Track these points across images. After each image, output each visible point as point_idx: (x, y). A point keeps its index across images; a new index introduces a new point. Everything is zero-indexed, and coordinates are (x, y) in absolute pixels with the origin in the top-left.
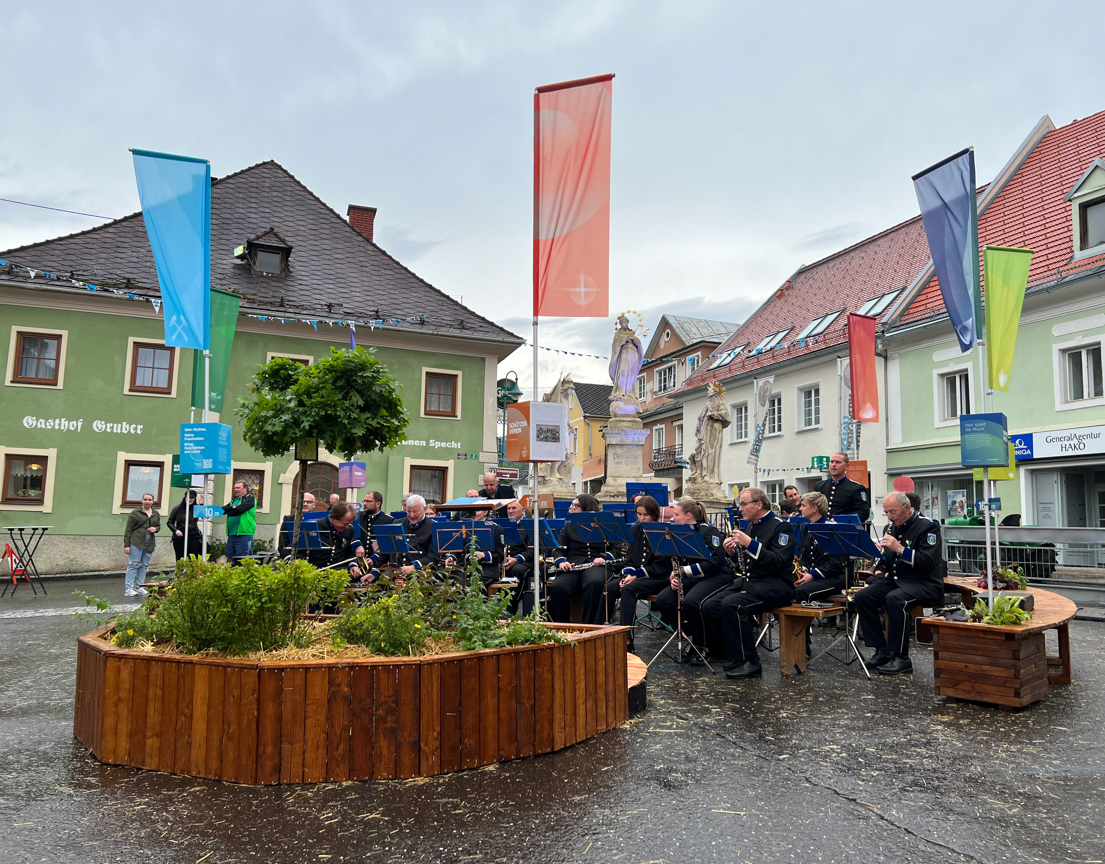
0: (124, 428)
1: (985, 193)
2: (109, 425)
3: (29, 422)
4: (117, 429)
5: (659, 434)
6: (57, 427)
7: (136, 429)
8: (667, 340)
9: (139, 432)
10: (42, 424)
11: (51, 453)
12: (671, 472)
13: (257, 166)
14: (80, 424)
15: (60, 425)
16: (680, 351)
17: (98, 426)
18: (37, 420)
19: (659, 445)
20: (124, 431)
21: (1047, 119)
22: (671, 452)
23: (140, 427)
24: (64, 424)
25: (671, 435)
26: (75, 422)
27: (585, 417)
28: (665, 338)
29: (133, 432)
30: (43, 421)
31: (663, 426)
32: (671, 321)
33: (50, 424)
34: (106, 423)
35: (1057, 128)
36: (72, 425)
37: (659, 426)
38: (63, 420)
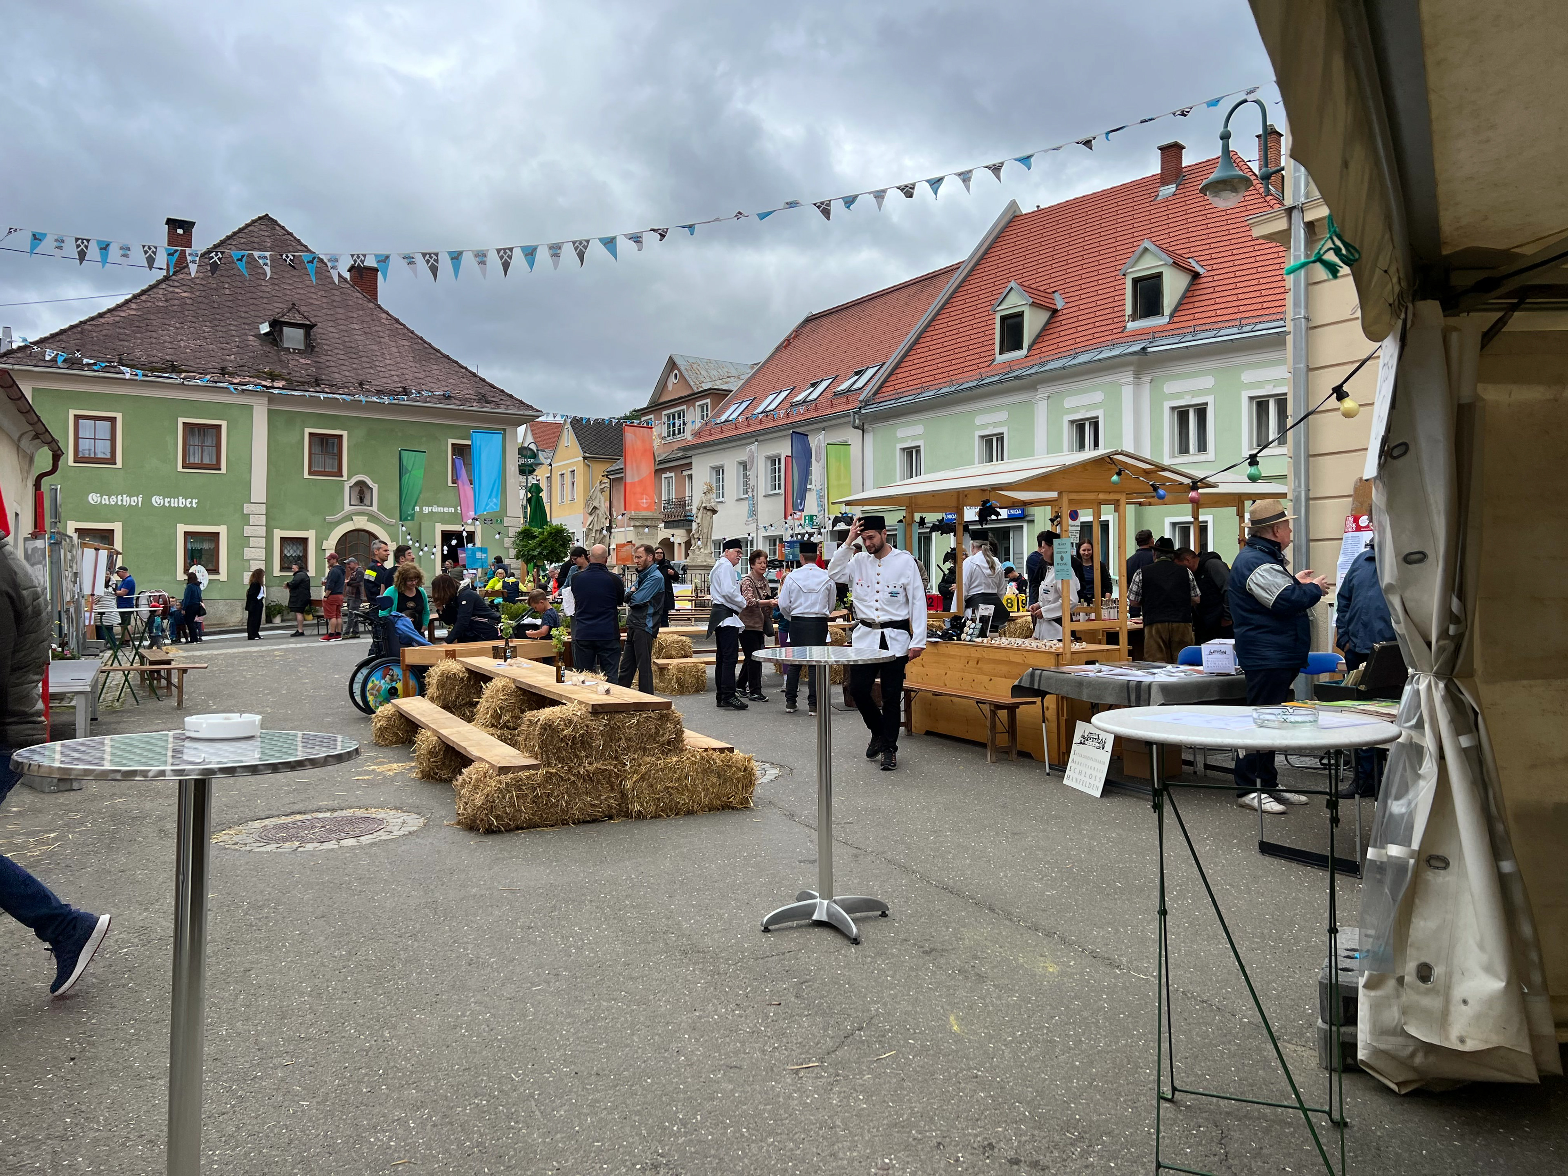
0: (181, 502)
1: (960, 270)
2: (167, 500)
3: (93, 498)
4: (174, 503)
5: (669, 483)
6: (120, 503)
7: (191, 503)
8: (675, 382)
9: (194, 505)
10: (105, 500)
11: (117, 527)
12: (681, 523)
13: (254, 222)
14: (140, 499)
15: (122, 500)
16: (688, 396)
17: (157, 500)
18: (101, 497)
19: (669, 495)
20: (181, 505)
21: (1013, 203)
22: (682, 504)
23: (194, 501)
24: (126, 500)
25: (681, 487)
26: (135, 498)
27: (585, 458)
28: (672, 380)
29: (189, 506)
30: (106, 497)
31: (673, 474)
32: (679, 362)
33: (113, 500)
34: (164, 498)
35: (1024, 213)
36: (134, 500)
37: (668, 475)
38: (125, 496)
